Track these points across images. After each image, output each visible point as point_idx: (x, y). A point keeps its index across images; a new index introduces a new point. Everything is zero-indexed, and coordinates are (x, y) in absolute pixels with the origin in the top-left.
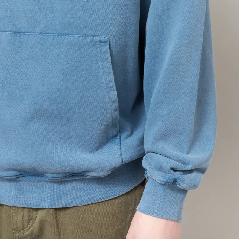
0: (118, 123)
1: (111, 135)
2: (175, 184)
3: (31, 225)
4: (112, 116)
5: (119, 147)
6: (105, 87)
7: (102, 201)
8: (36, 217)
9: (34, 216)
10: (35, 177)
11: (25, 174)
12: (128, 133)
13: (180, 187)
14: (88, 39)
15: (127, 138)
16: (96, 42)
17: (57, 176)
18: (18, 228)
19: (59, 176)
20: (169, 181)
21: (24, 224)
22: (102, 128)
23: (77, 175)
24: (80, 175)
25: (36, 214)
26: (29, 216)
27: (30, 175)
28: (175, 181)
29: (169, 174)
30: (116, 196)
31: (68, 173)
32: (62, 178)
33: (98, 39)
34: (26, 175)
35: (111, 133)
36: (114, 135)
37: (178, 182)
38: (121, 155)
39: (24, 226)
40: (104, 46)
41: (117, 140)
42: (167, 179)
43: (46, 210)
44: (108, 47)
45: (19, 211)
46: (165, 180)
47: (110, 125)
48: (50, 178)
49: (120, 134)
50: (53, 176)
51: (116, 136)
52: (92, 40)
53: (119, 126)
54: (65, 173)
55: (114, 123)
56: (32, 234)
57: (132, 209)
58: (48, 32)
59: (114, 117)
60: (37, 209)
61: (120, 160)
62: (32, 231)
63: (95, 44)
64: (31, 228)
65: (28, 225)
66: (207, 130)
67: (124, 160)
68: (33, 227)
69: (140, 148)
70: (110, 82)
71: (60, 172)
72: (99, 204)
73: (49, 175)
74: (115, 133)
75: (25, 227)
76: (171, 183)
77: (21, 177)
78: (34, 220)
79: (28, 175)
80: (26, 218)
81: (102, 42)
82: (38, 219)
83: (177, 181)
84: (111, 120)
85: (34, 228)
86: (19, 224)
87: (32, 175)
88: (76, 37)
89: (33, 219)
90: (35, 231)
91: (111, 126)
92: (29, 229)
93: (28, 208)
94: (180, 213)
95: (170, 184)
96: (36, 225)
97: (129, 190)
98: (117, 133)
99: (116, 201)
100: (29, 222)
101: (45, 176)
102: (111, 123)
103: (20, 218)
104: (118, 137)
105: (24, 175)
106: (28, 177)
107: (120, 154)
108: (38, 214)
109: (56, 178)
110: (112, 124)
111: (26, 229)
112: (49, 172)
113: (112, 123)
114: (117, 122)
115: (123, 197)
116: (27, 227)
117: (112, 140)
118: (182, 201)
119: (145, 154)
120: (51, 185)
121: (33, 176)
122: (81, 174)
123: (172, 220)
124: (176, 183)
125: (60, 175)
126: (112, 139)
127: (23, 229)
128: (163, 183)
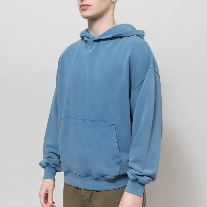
5: (120, 168)
6: (113, 141)
8: (89, 192)
13: (139, 182)
14: (108, 123)
16: (110, 124)
18: (83, 196)
21: (85, 194)
26: (87, 191)
33: (111, 123)
40: (113, 125)
44: (115, 126)
52: (109, 123)
56: (88, 199)
58: (95, 120)
63: (110, 125)
70: (115, 139)
81: (112, 124)
84: (116, 154)
86: (83, 194)
88: (104, 123)
98: (121, 161)
100: (87, 194)
102: (116, 156)
103: (83, 192)
114: (119, 156)
127: (85, 196)
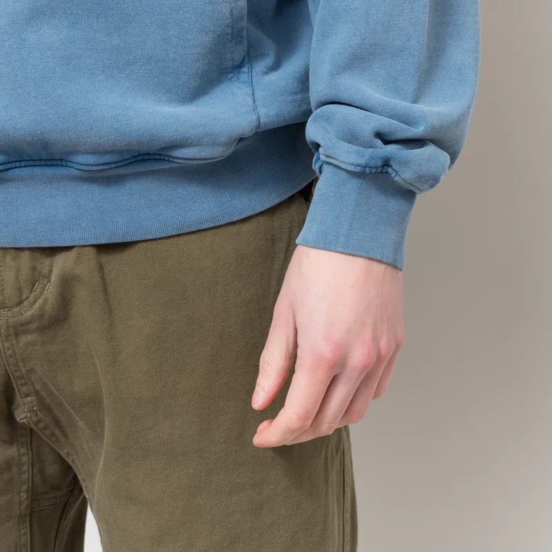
0: (245, 33)
1: (230, 64)
2: (387, 173)
3: (38, 291)
4: (231, 11)
7: (211, 225)
8: (51, 271)
9: (45, 271)
10: (45, 168)
11: (21, 161)
12: (268, 61)
13: (397, 178)
15: (266, 73)
17: (102, 162)
18: (7, 301)
19: (107, 161)
20: (373, 164)
21: (20, 291)
22: (208, 39)
23: (148, 159)
24: (157, 157)
25: (51, 266)
26: (34, 269)
27: (32, 163)
28: (386, 163)
29: (371, 147)
30: (245, 216)
31: (128, 151)
32: (113, 166)
34: (23, 164)
35: (229, 56)
36: (236, 63)
37: (394, 167)
38: (255, 108)
39: (21, 296)
41: (244, 77)
42: (367, 158)
43: (75, 249)
45: (8, 258)
46: (362, 161)
47: (227, 34)
48: (84, 168)
49: (250, 63)
50: (91, 159)
51: (240, 66)
53: (247, 39)
54: (120, 152)
55: (235, 30)
56: (41, 316)
57: (284, 250)
59: (236, 13)
60: (53, 251)
61: (255, 118)
62: (42, 308)
64: (40, 302)
65: (31, 291)
66: (458, 54)
67: (262, 120)
68: (43, 297)
69: (299, 96)
71: (108, 149)
72: (204, 233)
73: (81, 159)
74: (238, 57)
75: (24, 297)
76: (376, 167)
77: (9, 169)
78: (45, 282)
79: (27, 163)
80: (25, 273)
82: (54, 277)
83: (391, 163)
84: (228, 21)
85: (46, 300)
86: (9, 291)
87: (37, 163)
89: (44, 277)
90: (49, 308)
91: (229, 37)
92: (34, 304)
93: (30, 249)
94: (398, 247)
95: (374, 171)
96: (50, 292)
97: (275, 204)
98: (243, 60)
99: (245, 227)
100: (34, 286)
101: (69, 164)
102: (229, 30)
103: (9, 276)
104: (245, 69)
105: (18, 164)
106: (27, 168)
107: (251, 104)
108: (55, 262)
109: (99, 165)
110: (232, 33)
111: (26, 303)
112: (80, 148)
113: (233, 28)
114: (243, 29)
115: (261, 219)
116: (27, 298)
117: (231, 75)
118: (403, 220)
119: (312, 113)
120: (85, 187)
121: (39, 167)
122: (160, 155)
123: (381, 262)
124: (389, 170)
125: (107, 158)
126: (230, 72)
127: (20, 303)
128: (358, 169)
